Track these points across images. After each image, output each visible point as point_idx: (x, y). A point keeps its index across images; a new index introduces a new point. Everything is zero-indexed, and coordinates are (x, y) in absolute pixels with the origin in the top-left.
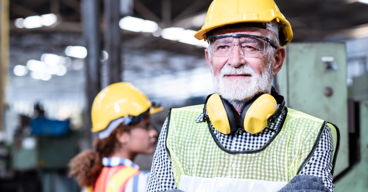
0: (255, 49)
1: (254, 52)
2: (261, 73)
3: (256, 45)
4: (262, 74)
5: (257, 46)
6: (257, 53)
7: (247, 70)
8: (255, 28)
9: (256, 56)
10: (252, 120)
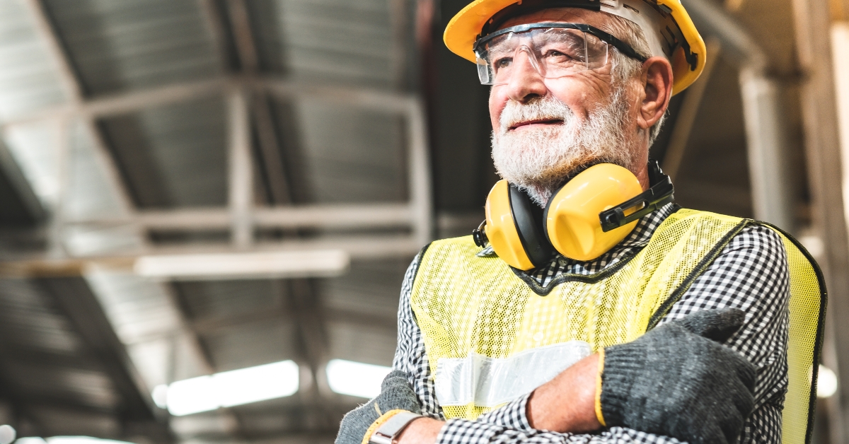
0: (569, 58)
1: (566, 64)
2: (586, 114)
3: (569, 47)
4: (590, 116)
5: (572, 49)
6: (575, 67)
7: (547, 108)
8: (568, 10)
9: (571, 74)
10: (562, 219)
